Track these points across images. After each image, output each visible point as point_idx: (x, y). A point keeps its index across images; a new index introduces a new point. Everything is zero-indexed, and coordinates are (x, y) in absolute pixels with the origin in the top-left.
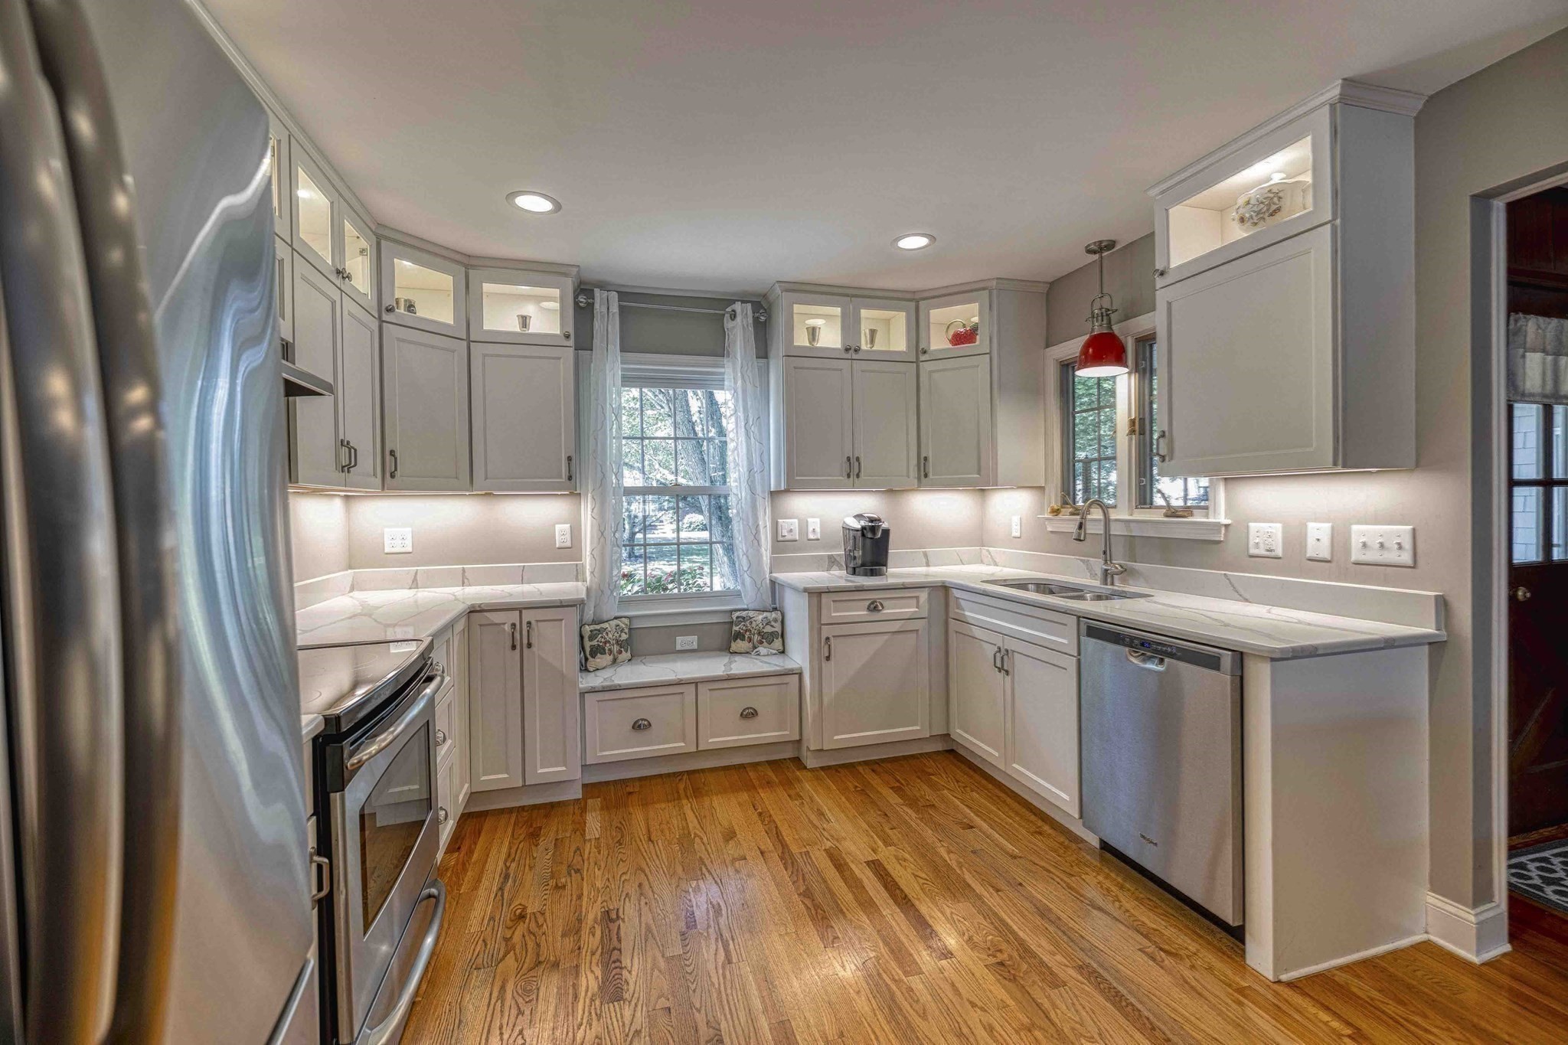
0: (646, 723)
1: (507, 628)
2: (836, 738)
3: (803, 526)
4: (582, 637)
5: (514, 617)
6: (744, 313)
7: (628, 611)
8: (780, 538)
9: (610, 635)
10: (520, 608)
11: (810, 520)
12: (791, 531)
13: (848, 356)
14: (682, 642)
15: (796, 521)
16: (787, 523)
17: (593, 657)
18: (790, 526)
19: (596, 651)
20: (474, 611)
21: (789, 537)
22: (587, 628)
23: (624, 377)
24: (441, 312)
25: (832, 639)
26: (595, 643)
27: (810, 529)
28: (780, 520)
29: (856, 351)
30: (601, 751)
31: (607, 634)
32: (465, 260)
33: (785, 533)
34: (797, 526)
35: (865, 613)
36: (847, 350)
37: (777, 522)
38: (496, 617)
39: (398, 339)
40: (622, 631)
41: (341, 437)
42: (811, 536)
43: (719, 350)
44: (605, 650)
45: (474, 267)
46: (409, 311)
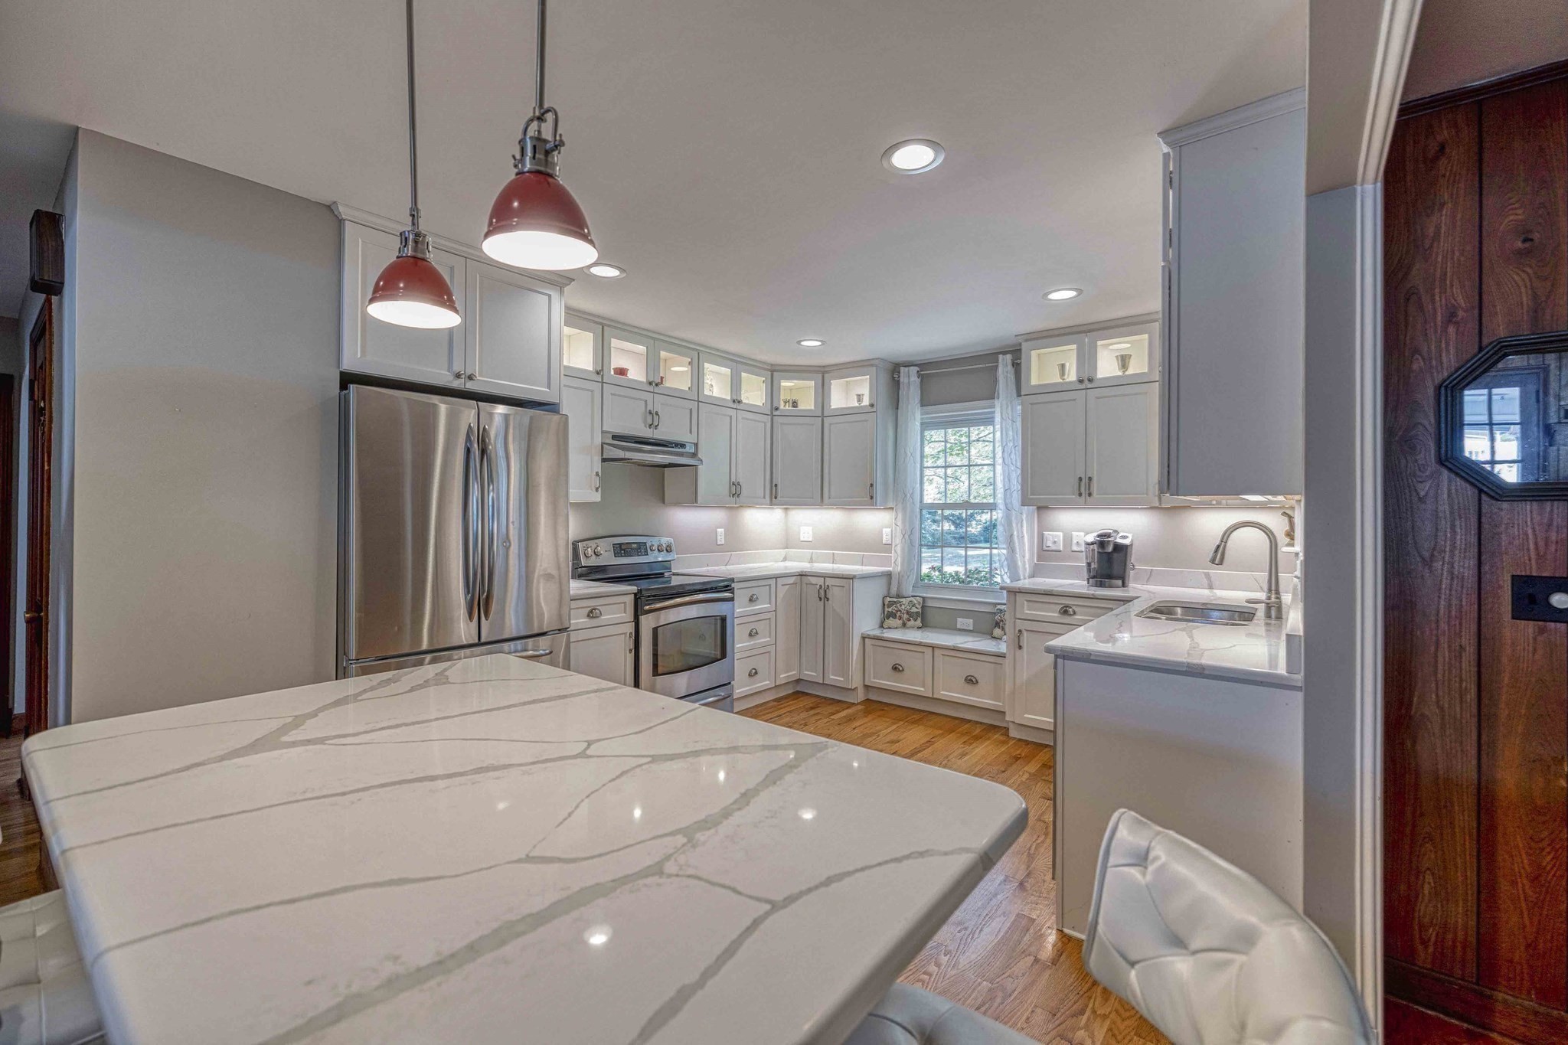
0: (901, 669)
1: (818, 587)
2: (1026, 716)
3: (1068, 540)
4: (884, 605)
5: (820, 581)
6: (1005, 363)
7: (927, 593)
8: (1045, 548)
9: (903, 607)
10: (824, 576)
11: (1074, 533)
12: (1055, 542)
13: (1083, 386)
14: (961, 622)
15: (1061, 534)
16: (1052, 535)
17: (888, 619)
18: (1055, 538)
19: (891, 615)
20: (802, 575)
21: (1053, 547)
22: (888, 599)
23: (922, 424)
24: (808, 404)
25: (1025, 634)
26: (890, 610)
27: (1075, 541)
28: (1045, 533)
29: (1090, 380)
30: (874, 678)
31: (901, 606)
32: (822, 369)
33: (1049, 544)
34: (1061, 538)
35: (1056, 615)
36: (1081, 381)
37: (1043, 534)
38: (813, 580)
39: (781, 424)
40: (913, 606)
41: (733, 480)
42: (1075, 548)
43: (992, 395)
44: (896, 615)
45: (827, 372)
46: (794, 407)
